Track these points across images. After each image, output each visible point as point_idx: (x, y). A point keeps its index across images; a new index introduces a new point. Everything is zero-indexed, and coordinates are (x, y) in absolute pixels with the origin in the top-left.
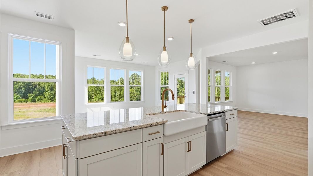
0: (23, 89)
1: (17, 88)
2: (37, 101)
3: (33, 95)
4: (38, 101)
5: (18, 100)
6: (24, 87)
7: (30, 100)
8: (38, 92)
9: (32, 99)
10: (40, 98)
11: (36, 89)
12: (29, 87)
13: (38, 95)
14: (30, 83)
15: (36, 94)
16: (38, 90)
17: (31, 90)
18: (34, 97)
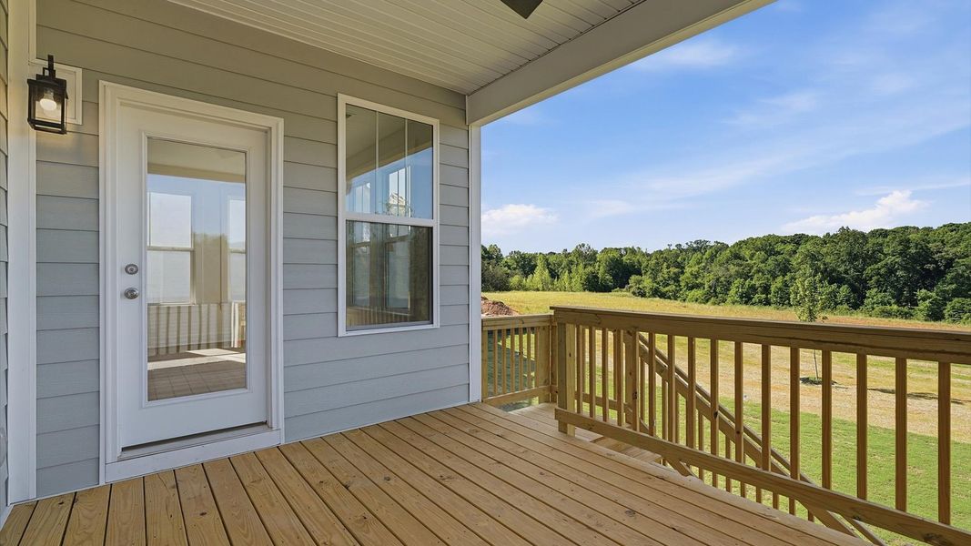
0: (900, 273)
1: (882, 271)
2: (946, 316)
3: (934, 294)
4: (951, 316)
5: (881, 307)
6: (905, 269)
7: (921, 311)
8: (954, 286)
9: (930, 309)
10: (957, 305)
11: (949, 276)
12: (927, 266)
13: (954, 296)
14: (925, 255)
15: (944, 291)
16: (955, 280)
17: (933, 278)
18: (935, 302)
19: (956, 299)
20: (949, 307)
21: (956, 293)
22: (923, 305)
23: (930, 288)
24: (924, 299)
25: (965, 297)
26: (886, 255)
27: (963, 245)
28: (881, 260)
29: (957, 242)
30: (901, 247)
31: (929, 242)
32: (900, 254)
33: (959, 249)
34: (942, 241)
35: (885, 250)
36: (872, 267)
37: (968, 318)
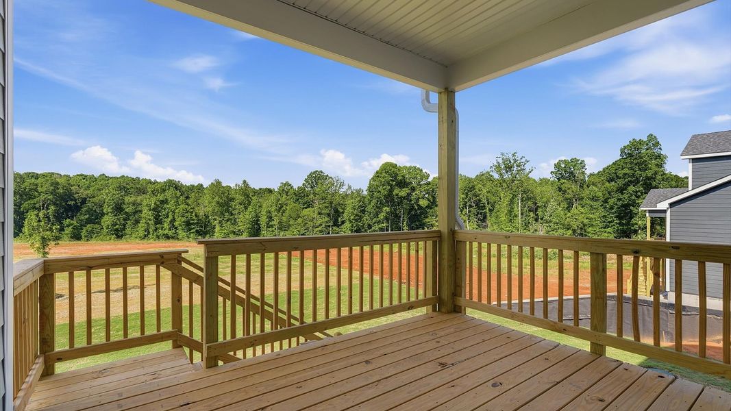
2: (83, 237)
3: (74, 222)
4: (86, 237)
6: (55, 204)
7: (67, 234)
8: (87, 216)
9: (72, 233)
10: (90, 229)
11: (84, 210)
12: (69, 203)
13: (87, 223)
14: (69, 195)
15: (81, 220)
16: (88, 212)
17: (73, 211)
18: (75, 228)
19: (89, 225)
20: (84, 231)
21: (89, 221)
22: (68, 230)
23: (72, 218)
24: (68, 226)
25: (94, 223)
26: (40, 194)
27: (91, 189)
28: (35, 197)
29: (88, 187)
30: (52, 188)
31: (72, 186)
32: (52, 193)
33: (89, 192)
34: (79, 186)
35: (39, 189)
36: (29, 202)
37: (96, 237)
